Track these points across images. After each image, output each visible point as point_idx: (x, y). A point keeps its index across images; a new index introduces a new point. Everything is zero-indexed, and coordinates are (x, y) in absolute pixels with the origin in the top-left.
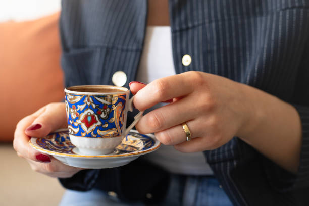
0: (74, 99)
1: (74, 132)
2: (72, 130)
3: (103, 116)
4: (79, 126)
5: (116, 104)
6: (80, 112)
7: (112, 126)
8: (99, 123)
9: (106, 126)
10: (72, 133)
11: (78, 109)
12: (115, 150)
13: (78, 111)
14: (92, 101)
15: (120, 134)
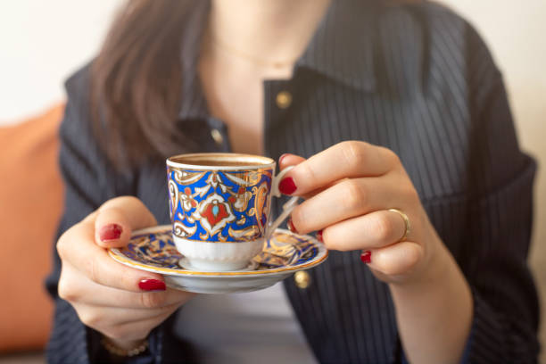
0: (189, 177)
1: (186, 233)
2: (182, 230)
3: (238, 205)
4: (198, 223)
5: (258, 185)
6: (199, 199)
7: (251, 222)
8: (232, 218)
9: (243, 221)
10: (183, 234)
11: (195, 195)
12: (250, 263)
13: (195, 198)
14: (220, 181)
15: (263, 234)
